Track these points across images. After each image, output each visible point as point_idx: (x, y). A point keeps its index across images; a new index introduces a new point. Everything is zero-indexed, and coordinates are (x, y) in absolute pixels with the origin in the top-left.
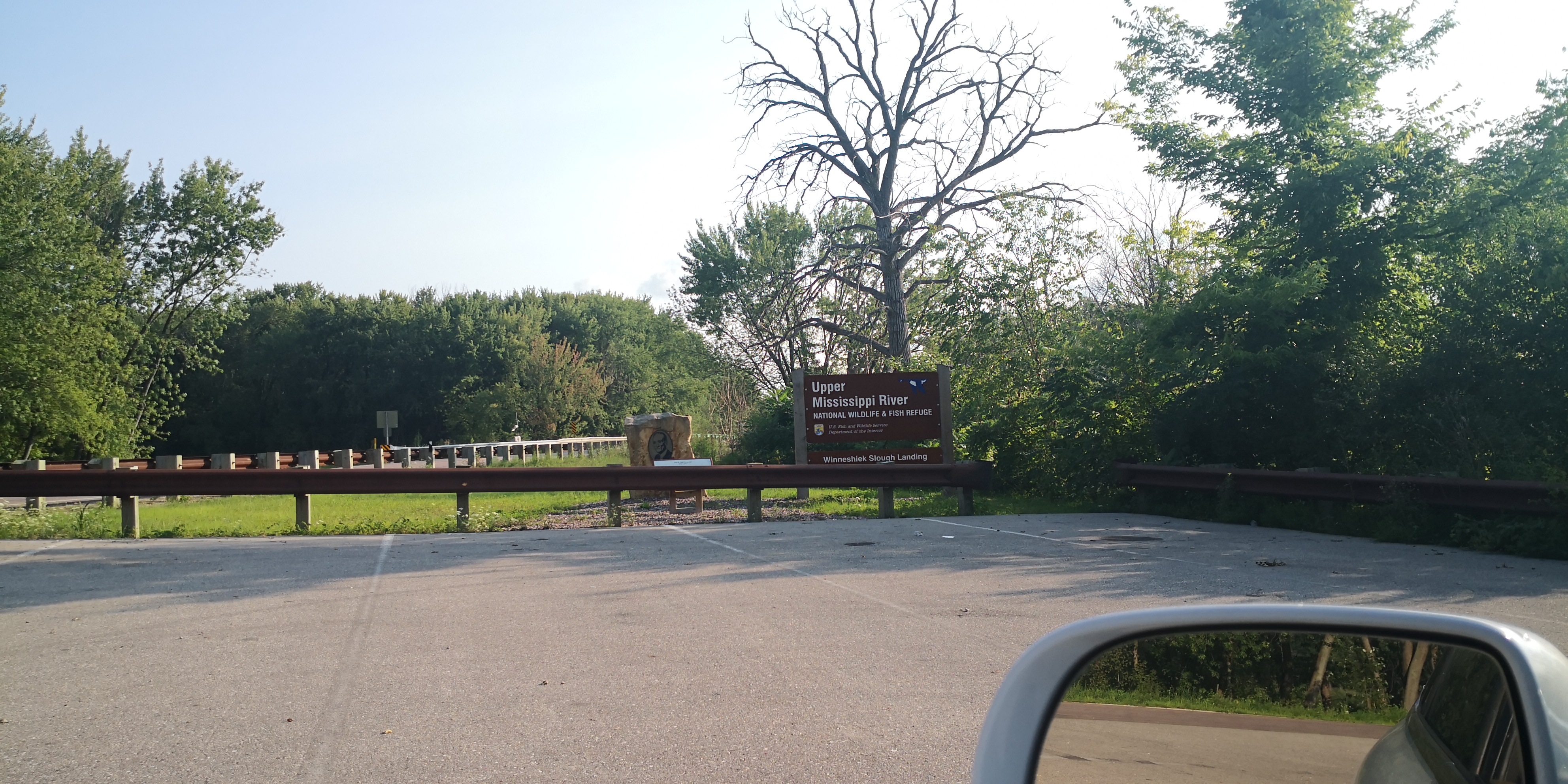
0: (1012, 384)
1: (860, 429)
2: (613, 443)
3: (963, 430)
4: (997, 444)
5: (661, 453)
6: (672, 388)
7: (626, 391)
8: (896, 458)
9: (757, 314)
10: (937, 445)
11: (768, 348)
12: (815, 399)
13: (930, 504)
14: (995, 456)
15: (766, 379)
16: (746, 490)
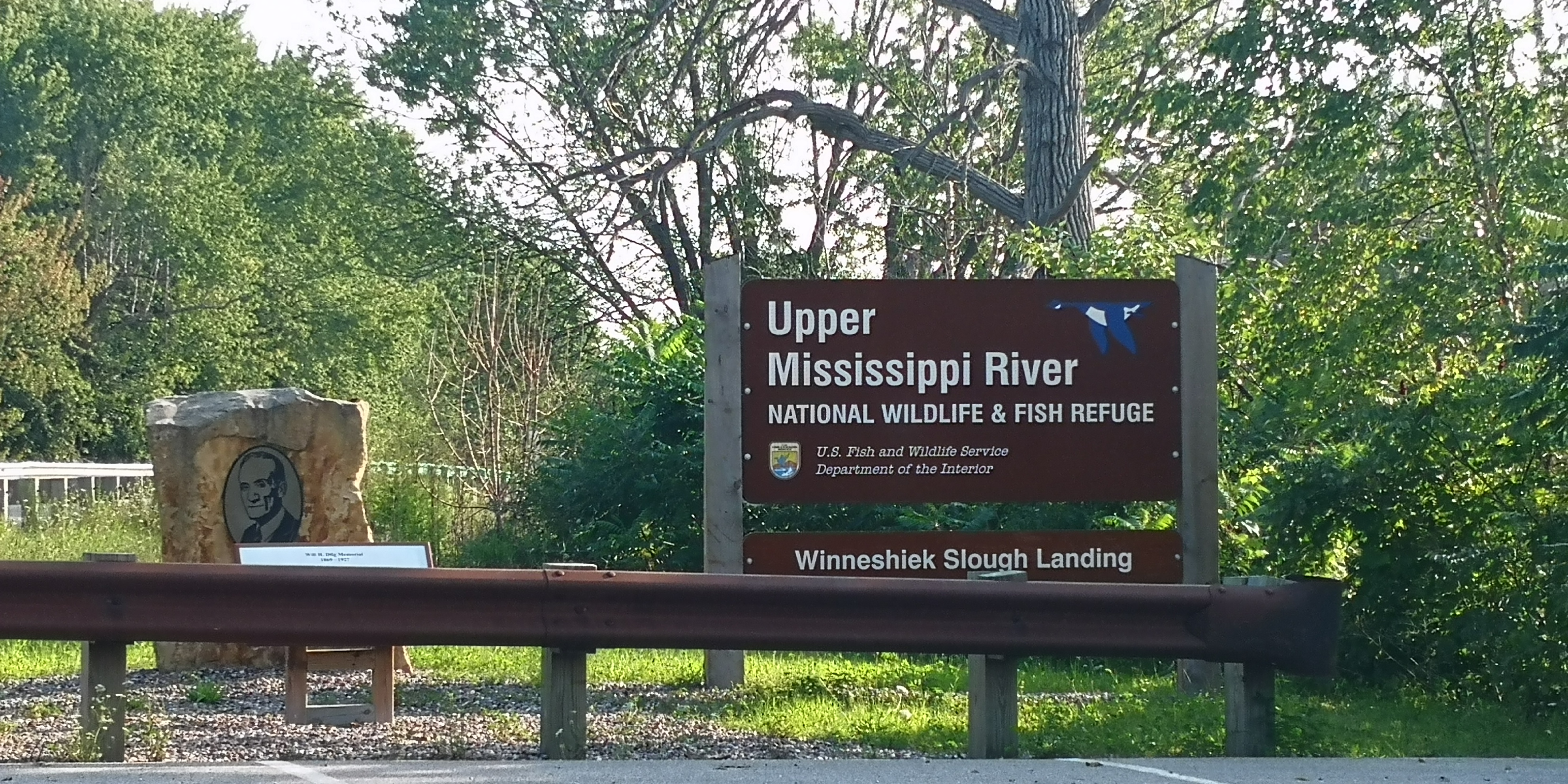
0: (1416, 327)
1: (917, 460)
2: (106, 483)
3: (1253, 476)
4: (1360, 522)
5: (262, 520)
6: (307, 306)
7: (155, 311)
8: (1032, 561)
9: (596, 71)
10: (1165, 522)
11: (626, 187)
12: (774, 357)
13: (1135, 714)
14: (1350, 563)
15: (617, 287)
16: (538, 652)
